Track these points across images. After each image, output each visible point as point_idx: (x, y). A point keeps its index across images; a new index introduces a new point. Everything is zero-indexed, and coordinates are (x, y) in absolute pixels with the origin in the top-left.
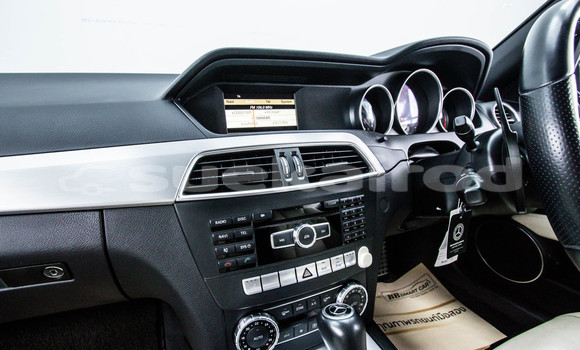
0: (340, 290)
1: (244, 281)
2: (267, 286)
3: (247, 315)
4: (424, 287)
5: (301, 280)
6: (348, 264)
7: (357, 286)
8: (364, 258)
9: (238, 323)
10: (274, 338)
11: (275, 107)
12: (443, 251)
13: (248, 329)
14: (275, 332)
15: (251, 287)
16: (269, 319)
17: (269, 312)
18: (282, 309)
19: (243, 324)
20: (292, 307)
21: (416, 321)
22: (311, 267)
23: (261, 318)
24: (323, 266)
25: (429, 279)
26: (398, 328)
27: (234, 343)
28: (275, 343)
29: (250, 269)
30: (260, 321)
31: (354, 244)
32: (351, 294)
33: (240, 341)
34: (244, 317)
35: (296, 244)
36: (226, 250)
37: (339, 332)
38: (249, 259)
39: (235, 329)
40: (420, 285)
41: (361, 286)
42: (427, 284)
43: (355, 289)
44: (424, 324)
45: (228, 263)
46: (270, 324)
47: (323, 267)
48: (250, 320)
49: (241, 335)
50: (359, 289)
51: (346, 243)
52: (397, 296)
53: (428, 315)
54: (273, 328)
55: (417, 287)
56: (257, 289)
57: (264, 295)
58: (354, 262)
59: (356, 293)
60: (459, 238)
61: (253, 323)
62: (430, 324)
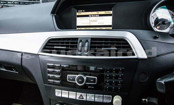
11: (100, 15)
51: (106, 90)
56: (60, 95)
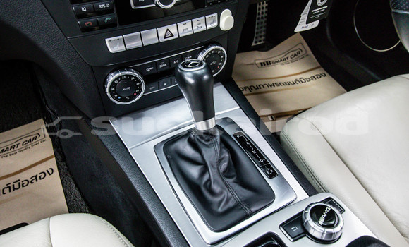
0: (201, 50)
1: (106, 40)
2: (130, 45)
3: (115, 70)
4: (295, 55)
5: (162, 40)
6: (209, 26)
7: (217, 47)
8: (226, 20)
9: (106, 77)
10: (141, 89)
12: (304, 16)
13: (116, 82)
14: (141, 85)
15: (114, 45)
16: (134, 74)
17: (134, 68)
18: (147, 66)
19: (112, 78)
20: (156, 65)
21: (280, 84)
22: (173, 28)
23: (127, 73)
24: (185, 27)
25: (301, 48)
26: (263, 90)
27: (106, 93)
28: (142, 94)
29: (111, 29)
30: (126, 76)
31: (217, 6)
32: (210, 54)
33: (111, 91)
34: (112, 72)
35: (156, 4)
36: (84, 9)
37: (191, 81)
38: (108, 18)
39: (105, 82)
40: (293, 53)
41: (221, 48)
42: (299, 53)
43: (215, 49)
44: (287, 87)
45: (89, 22)
46: (136, 78)
47: (184, 29)
48: (117, 75)
49: (111, 87)
50: (219, 50)
51: (209, 5)
52: (268, 63)
53: (292, 79)
54: (139, 81)
55: (289, 55)
56: (120, 48)
57: (128, 53)
58: (215, 24)
59: (215, 53)
60: (323, 3)
61: (121, 77)
62: (291, 86)
